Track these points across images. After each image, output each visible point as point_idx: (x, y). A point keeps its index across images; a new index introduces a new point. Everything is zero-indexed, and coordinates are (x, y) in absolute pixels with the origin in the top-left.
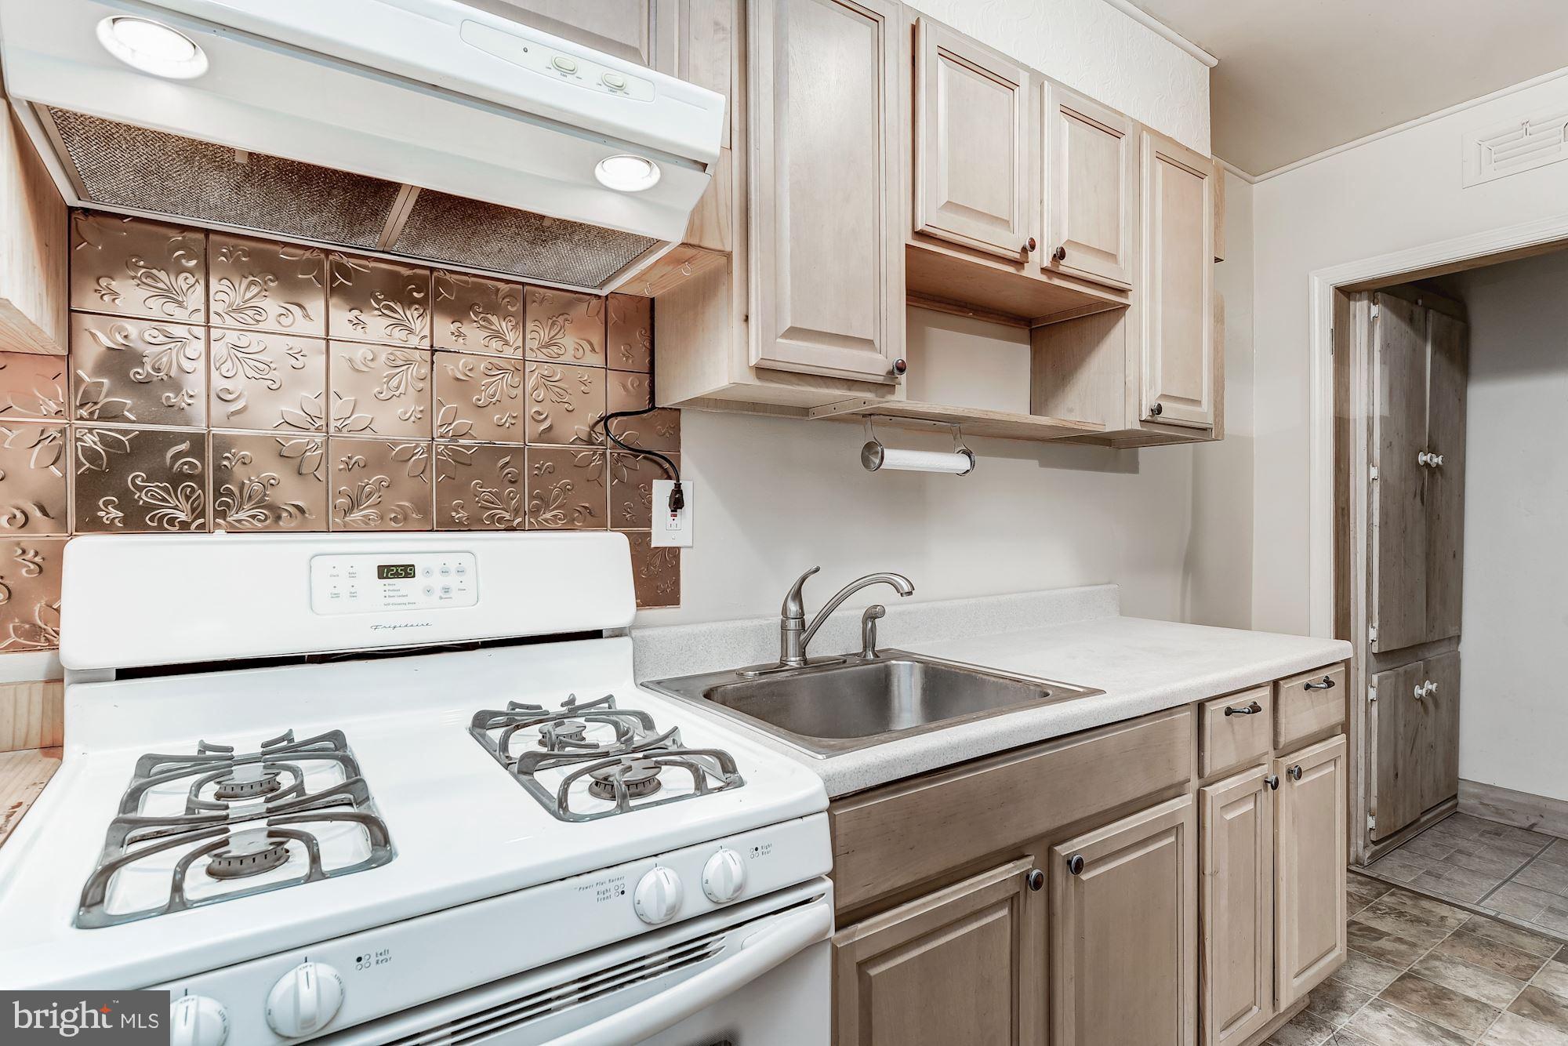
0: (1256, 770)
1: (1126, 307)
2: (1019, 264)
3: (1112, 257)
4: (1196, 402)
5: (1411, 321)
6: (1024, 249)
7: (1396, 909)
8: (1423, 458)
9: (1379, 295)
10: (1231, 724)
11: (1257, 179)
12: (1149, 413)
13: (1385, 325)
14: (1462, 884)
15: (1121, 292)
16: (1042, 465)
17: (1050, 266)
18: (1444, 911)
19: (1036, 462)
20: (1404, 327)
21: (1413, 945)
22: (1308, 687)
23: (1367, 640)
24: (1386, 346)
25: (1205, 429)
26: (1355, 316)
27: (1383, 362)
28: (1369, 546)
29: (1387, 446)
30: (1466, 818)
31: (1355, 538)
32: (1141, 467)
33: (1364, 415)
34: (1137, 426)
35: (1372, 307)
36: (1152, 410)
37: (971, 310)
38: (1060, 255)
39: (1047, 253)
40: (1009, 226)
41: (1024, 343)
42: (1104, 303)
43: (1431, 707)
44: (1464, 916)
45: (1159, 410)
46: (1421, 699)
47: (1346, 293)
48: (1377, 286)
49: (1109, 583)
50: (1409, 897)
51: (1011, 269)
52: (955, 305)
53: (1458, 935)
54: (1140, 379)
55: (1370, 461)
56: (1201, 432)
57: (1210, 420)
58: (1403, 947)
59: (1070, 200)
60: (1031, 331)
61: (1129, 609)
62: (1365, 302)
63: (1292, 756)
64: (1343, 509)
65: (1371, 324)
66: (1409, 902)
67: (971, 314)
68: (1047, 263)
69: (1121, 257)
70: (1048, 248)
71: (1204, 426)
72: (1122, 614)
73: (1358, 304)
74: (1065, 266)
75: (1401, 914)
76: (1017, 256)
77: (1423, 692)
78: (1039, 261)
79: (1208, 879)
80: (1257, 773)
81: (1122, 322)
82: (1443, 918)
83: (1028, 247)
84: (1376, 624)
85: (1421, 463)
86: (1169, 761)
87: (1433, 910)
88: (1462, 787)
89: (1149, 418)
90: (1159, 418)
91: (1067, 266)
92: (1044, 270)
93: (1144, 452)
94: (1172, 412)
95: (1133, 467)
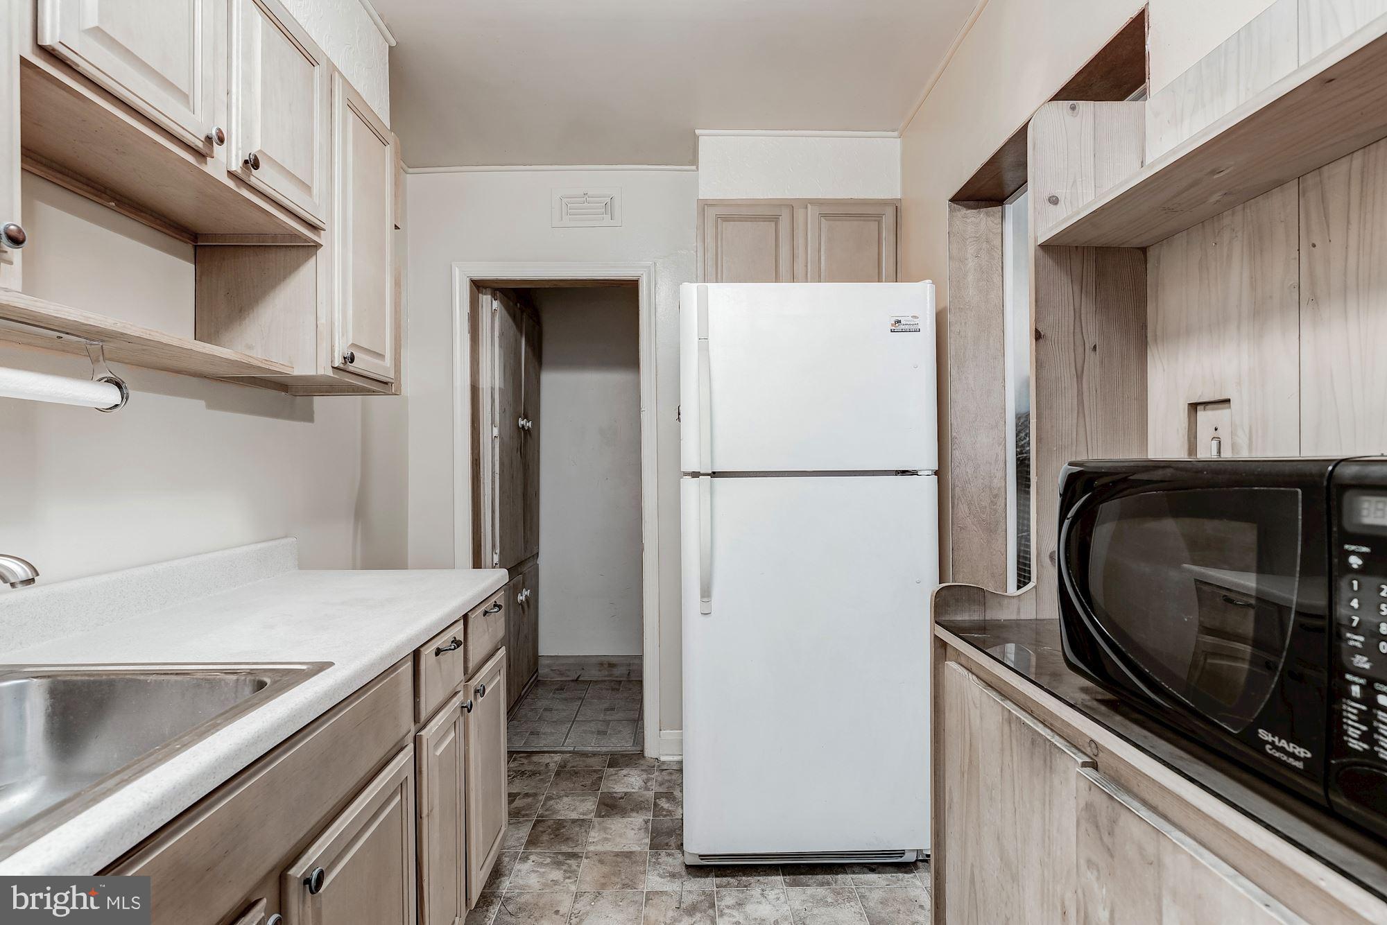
0: (455, 699)
1: (317, 246)
2: (201, 155)
3: (307, 188)
4: (381, 356)
5: (514, 317)
6: (209, 139)
7: (519, 771)
8: (522, 422)
9: (498, 294)
10: (439, 663)
11: (410, 170)
12: (342, 360)
13: (501, 318)
14: (552, 734)
15: (314, 228)
16: (209, 406)
17: (239, 171)
18: (545, 759)
19: (202, 403)
20: (510, 321)
21: (535, 795)
22: (486, 613)
23: (492, 564)
24: (502, 335)
25: (386, 383)
26: (482, 306)
27: (500, 346)
28: (493, 489)
29: (503, 411)
30: (544, 683)
31: (484, 483)
32: (316, 416)
33: (489, 385)
34: (330, 373)
35: (494, 301)
36: (345, 358)
37: (113, 199)
38: (253, 163)
39: (237, 156)
40: (188, 103)
41: (188, 261)
42: (295, 236)
43: (526, 607)
44: (557, 758)
45: (352, 359)
46: (522, 604)
47: (478, 286)
48: (496, 286)
49: (286, 537)
50: (525, 757)
51: (190, 158)
52: (88, 185)
53: (558, 774)
54: (332, 324)
55: (493, 422)
56: (383, 386)
57: (390, 375)
58: (530, 800)
59: (263, 105)
60: (196, 247)
61: (307, 563)
62: (490, 296)
63: (476, 677)
64: (476, 460)
65: (493, 313)
66: (525, 761)
67: (113, 204)
68: (236, 166)
69: (315, 191)
70: (237, 149)
71: (387, 380)
72: (300, 568)
73: (484, 296)
74: (257, 177)
75: (523, 773)
76: (200, 145)
77: (523, 598)
78: (225, 161)
79: (425, 821)
80: (457, 701)
81: (312, 261)
82: (547, 765)
83: (215, 138)
84: (498, 551)
85: (520, 426)
86: (395, 718)
87: (540, 761)
88: (542, 662)
89: (342, 366)
90: (351, 367)
91: (260, 178)
92: (231, 174)
93: (319, 402)
94: (362, 363)
95: (308, 416)
